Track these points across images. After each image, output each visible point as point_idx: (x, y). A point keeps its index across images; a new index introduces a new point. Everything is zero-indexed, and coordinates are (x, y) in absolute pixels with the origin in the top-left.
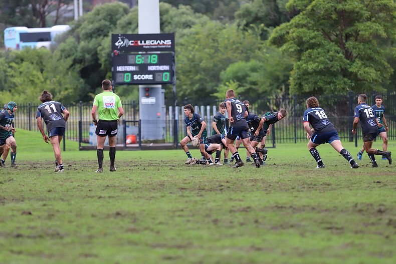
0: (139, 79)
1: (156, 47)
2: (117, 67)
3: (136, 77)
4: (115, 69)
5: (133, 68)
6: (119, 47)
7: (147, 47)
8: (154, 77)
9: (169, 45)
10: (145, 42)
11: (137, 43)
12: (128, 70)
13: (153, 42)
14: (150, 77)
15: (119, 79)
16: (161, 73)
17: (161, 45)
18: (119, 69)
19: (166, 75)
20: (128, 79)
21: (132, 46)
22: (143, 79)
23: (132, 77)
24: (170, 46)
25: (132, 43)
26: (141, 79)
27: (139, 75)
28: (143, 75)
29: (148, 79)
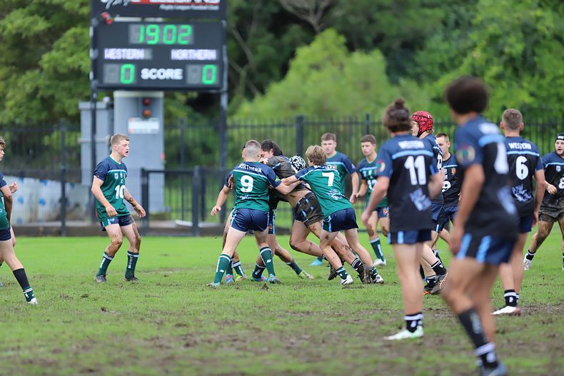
0: (154, 77)
1: (187, 8)
2: (106, 51)
3: (147, 74)
4: (101, 54)
5: (139, 54)
6: (108, 6)
7: (168, 8)
8: (184, 74)
9: (214, 5)
12: (129, 57)
14: (175, 74)
15: (109, 79)
16: (197, 67)
17: (197, 4)
18: (110, 54)
19: (210, 71)
20: (129, 78)
21: (135, 3)
22: (162, 77)
23: (138, 74)
24: (216, 8)
26: (158, 79)
27: (154, 70)
28: (162, 70)
29: (172, 78)
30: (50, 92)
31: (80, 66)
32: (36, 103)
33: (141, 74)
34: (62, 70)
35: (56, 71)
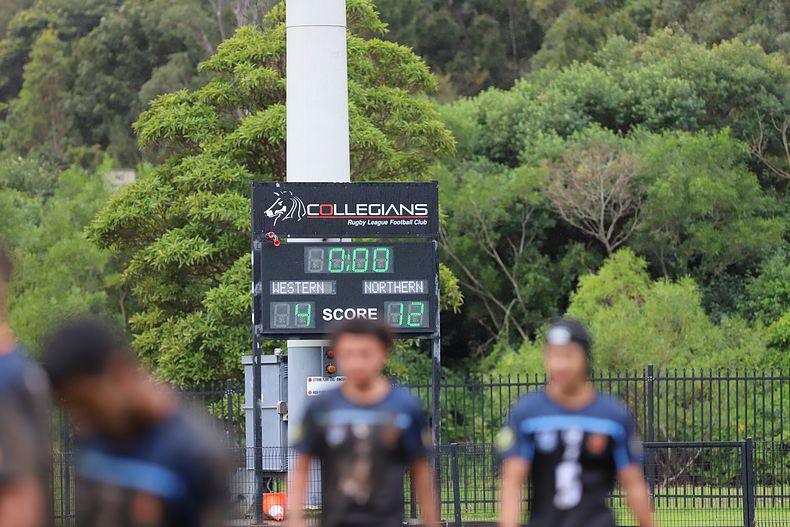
1: (386, 223)
2: (273, 284)
3: (328, 314)
4: (267, 288)
5: (317, 287)
6: (275, 223)
7: (357, 223)
10: (352, 209)
11: (328, 210)
13: (375, 210)
15: (279, 321)
17: (400, 219)
18: (279, 288)
20: (304, 322)
21: (314, 219)
23: (318, 315)
24: (425, 222)
25: (313, 210)
30: (217, 342)
33: (322, 315)
35: (225, 313)
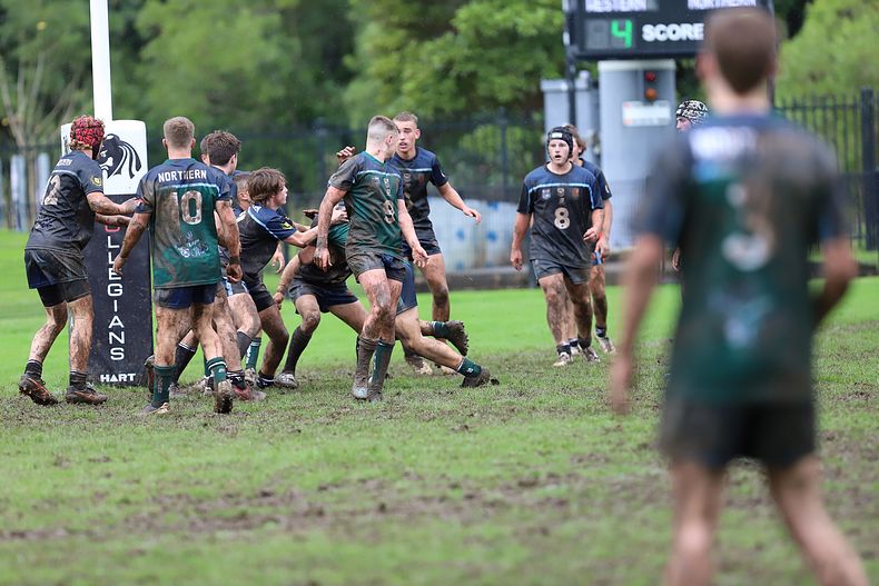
0: (662, 38)
3: (651, 33)
4: (581, 4)
14: (694, 31)
15: (595, 42)
22: (674, 38)
23: (638, 33)
26: (668, 40)
27: (661, 27)
28: (674, 27)
29: (691, 37)
30: (471, 67)
31: (515, 25)
32: (449, 84)
33: (641, 33)
34: (489, 33)
35: (478, 33)
